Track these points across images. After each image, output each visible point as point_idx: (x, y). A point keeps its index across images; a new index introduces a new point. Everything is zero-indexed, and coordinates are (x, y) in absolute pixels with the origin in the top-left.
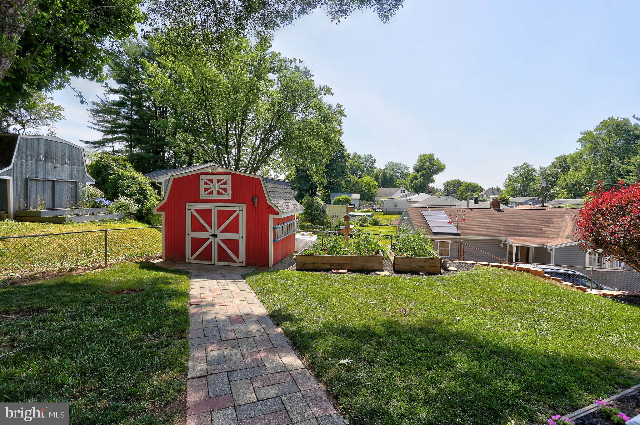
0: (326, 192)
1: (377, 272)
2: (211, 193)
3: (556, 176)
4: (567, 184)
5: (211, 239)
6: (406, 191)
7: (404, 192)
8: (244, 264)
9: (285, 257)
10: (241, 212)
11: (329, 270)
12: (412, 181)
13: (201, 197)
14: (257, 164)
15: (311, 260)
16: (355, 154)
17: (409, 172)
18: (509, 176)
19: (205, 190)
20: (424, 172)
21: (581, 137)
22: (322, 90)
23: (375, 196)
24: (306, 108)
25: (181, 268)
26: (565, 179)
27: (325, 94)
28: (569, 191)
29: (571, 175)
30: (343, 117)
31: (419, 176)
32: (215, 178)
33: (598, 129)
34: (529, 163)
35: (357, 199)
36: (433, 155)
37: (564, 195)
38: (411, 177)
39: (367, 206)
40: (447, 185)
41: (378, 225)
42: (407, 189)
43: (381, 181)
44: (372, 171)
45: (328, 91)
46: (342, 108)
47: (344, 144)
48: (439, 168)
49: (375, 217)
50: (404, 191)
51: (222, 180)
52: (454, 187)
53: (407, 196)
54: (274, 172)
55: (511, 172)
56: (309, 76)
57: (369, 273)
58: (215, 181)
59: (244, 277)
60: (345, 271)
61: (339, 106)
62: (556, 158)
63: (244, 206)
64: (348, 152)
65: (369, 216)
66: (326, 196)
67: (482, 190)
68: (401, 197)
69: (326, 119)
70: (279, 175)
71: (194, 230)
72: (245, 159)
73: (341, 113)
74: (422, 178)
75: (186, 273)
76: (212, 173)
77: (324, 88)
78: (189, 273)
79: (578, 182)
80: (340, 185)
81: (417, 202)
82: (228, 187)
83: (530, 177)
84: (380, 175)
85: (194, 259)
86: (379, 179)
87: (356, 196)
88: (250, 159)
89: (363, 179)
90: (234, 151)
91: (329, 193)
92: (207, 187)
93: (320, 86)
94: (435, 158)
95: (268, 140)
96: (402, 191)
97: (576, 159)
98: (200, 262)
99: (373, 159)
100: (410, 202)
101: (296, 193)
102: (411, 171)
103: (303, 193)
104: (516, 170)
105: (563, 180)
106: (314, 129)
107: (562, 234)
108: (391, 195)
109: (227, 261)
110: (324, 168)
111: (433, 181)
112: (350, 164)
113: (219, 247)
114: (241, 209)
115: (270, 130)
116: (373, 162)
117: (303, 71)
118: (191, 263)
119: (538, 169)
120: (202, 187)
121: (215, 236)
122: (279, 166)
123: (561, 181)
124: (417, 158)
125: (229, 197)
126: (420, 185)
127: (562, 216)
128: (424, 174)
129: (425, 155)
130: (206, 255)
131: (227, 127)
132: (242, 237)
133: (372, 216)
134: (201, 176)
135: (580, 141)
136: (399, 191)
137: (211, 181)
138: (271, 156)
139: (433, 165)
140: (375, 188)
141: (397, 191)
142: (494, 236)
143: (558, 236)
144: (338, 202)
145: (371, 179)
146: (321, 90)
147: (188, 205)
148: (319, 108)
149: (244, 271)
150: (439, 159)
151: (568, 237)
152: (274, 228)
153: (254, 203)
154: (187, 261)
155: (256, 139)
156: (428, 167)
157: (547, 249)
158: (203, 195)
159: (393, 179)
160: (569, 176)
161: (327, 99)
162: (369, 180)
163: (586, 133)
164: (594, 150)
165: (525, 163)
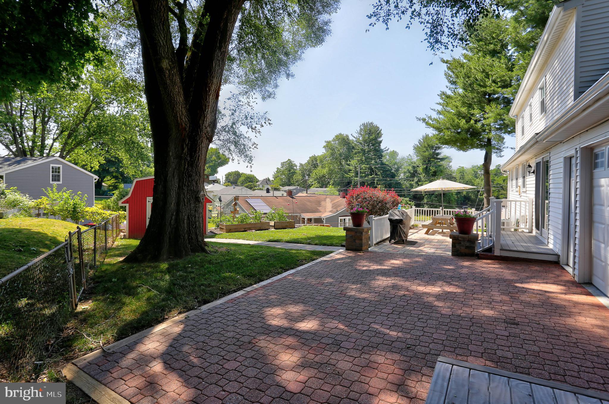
3: (310, 171)
4: (317, 177)
11: (245, 231)
18: (278, 168)
20: (211, 164)
21: (325, 144)
26: (315, 173)
28: (319, 182)
29: (319, 170)
33: (334, 140)
37: (316, 185)
40: (228, 175)
48: (224, 161)
52: (234, 177)
55: (279, 166)
60: (254, 231)
62: (310, 158)
67: (257, 181)
74: (209, 170)
79: (324, 176)
83: (292, 171)
94: (221, 152)
97: (322, 159)
104: (283, 164)
105: (314, 174)
107: (327, 210)
111: (217, 172)
119: (298, 165)
123: (313, 175)
127: (325, 200)
128: (211, 166)
135: (324, 147)
139: (219, 157)
143: (325, 211)
147: (148, 199)
151: (330, 211)
156: (215, 160)
157: (321, 219)
163: (328, 142)
164: (332, 154)
165: (289, 160)
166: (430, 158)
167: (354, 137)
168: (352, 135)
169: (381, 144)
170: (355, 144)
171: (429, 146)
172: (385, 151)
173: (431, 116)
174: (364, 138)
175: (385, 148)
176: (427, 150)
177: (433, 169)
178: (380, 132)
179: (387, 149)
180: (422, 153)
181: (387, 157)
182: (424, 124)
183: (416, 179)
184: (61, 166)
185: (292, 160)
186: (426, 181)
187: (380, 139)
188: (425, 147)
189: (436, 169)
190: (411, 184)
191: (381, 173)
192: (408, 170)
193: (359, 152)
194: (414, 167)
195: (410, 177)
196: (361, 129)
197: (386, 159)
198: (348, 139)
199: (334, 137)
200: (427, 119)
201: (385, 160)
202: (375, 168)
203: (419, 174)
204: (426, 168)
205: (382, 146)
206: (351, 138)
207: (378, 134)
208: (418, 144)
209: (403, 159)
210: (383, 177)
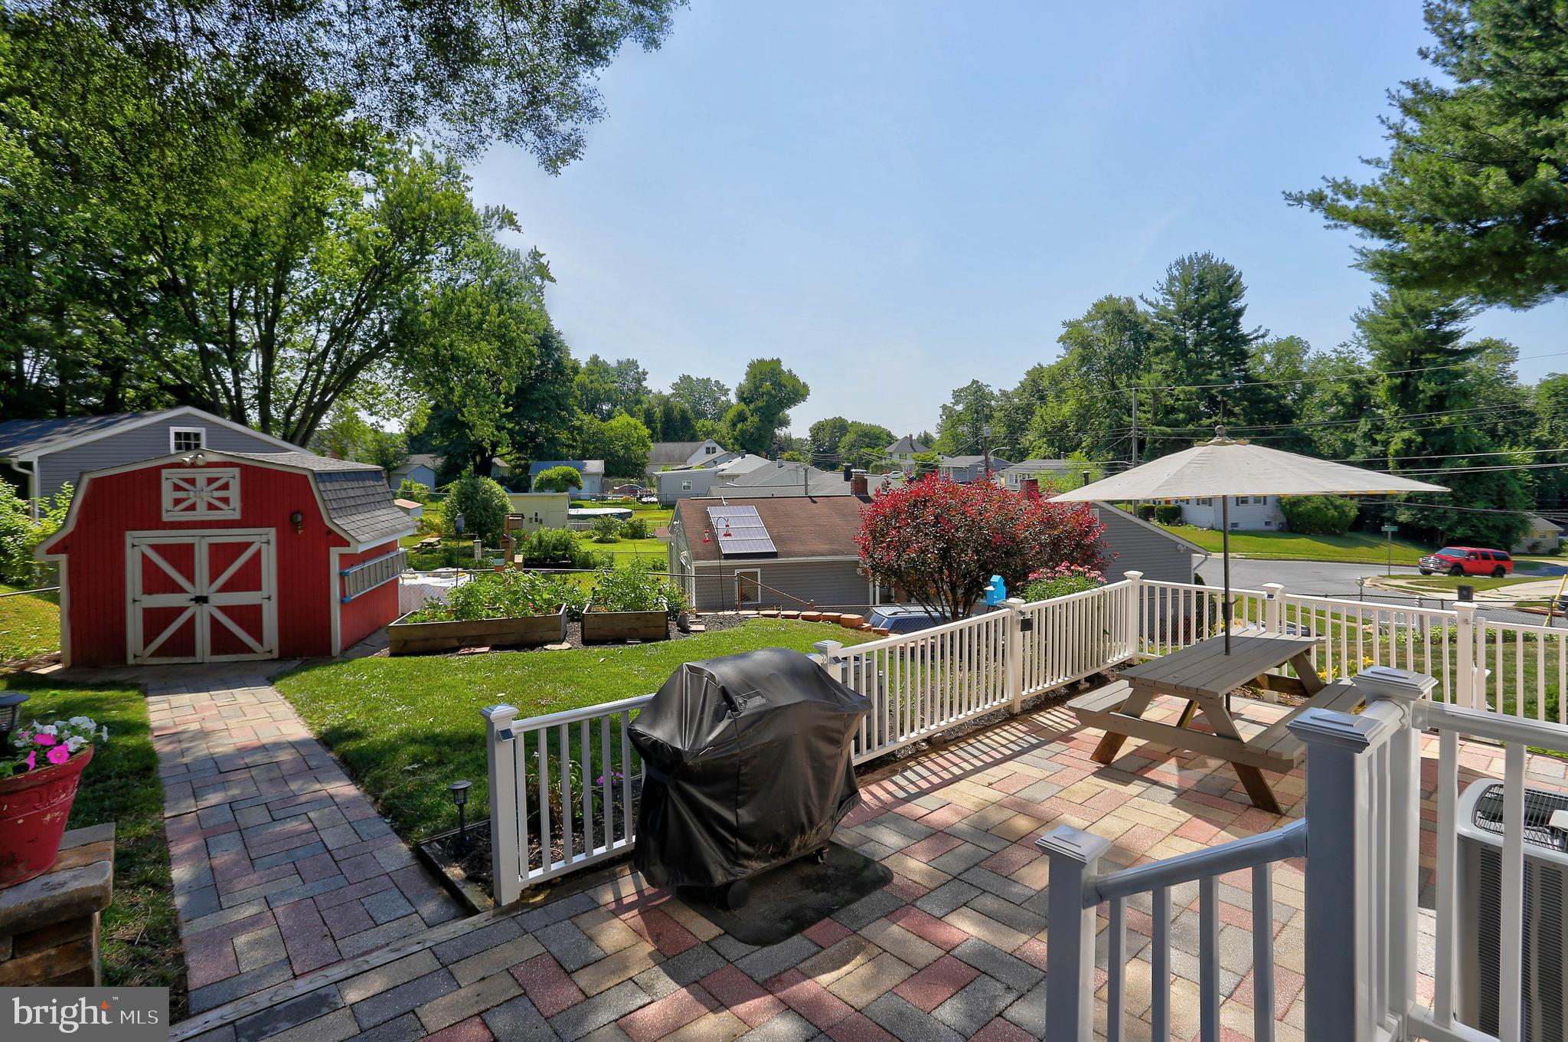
0: (518, 459)
1: (548, 647)
2: (192, 508)
3: (1028, 411)
4: (1046, 428)
5: (194, 608)
6: (719, 449)
7: (714, 452)
8: (276, 654)
9: (374, 632)
10: (264, 546)
11: (454, 650)
12: (734, 425)
13: (166, 517)
14: (324, 393)
15: (421, 634)
16: (595, 360)
17: (729, 401)
18: (945, 408)
19: (177, 502)
20: (760, 404)
21: (1063, 331)
22: (493, 216)
23: (643, 465)
24: (452, 260)
25: (118, 677)
26: (1042, 417)
27: (500, 228)
28: (1051, 443)
29: (1053, 408)
30: (546, 282)
31: (748, 414)
32: (201, 475)
33: (1090, 317)
34: (983, 380)
35: (596, 474)
36: (779, 361)
37: (1042, 450)
38: (731, 414)
39: (621, 491)
40: (817, 430)
41: (642, 537)
42: (719, 443)
43: (659, 425)
44: (638, 402)
45: (508, 219)
46: (544, 260)
47: (562, 337)
48: (796, 393)
49: (636, 517)
50: (714, 448)
51: (217, 479)
52: (832, 435)
53: (715, 462)
54: (371, 415)
55: (949, 401)
56: (460, 178)
57: (532, 649)
58: (201, 481)
59: (271, 681)
60: (486, 649)
61: (536, 255)
62: (1028, 373)
63: (271, 533)
64: (573, 357)
65: (620, 516)
66: (519, 466)
68: (705, 465)
69: (500, 289)
70: (383, 423)
71: (148, 590)
72: (290, 378)
73: (543, 272)
74: (756, 419)
75: (134, 686)
76: (193, 465)
77: (498, 213)
78: (140, 685)
79: (1064, 425)
80: (552, 441)
81: (737, 476)
82: (234, 493)
83: (984, 411)
84: (658, 412)
85: (152, 655)
86: (654, 422)
87: (595, 466)
88: (304, 381)
89: (613, 423)
90: (254, 362)
91: (525, 459)
92: (180, 495)
93: (487, 207)
94: (785, 368)
95: (351, 335)
96: (708, 449)
97: (1057, 376)
98: (165, 661)
99: (640, 370)
100: (722, 477)
101: (439, 462)
102: (733, 398)
103: (459, 461)
104: (958, 395)
105: (1038, 419)
106: (469, 314)
108: (683, 459)
109: (235, 652)
110: (503, 406)
111: (785, 423)
112: (582, 387)
113: (215, 623)
114: (264, 542)
115: (358, 311)
116: (641, 377)
117: (443, 163)
118: (143, 665)
119: (998, 395)
120: (167, 495)
121: (202, 600)
122: (382, 398)
123: (1036, 422)
124: (746, 369)
125: (236, 515)
126: (752, 434)
128: (761, 408)
129: (762, 362)
130: (183, 643)
131: (231, 299)
132: (269, 598)
133: (630, 515)
134: (165, 473)
135: (1061, 339)
136: (704, 450)
137: (192, 482)
138: (363, 375)
139: (778, 385)
140: (645, 445)
141: (697, 449)
142: (843, 554)
144: (547, 484)
145: (633, 421)
146: (489, 215)
147: (130, 537)
148: (488, 259)
149: (275, 668)
150: (794, 372)
152: (342, 576)
153: (294, 525)
154: (131, 661)
155: (319, 331)
156: (769, 393)
158: (170, 512)
159: (689, 420)
160: (1049, 409)
161: (506, 239)
162: (628, 424)
163: (1071, 325)
164: (1084, 360)
165: (974, 382)
166: (1422, 353)
167: (1151, 304)
168: (1141, 297)
169: (1241, 320)
170: (1154, 324)
171: (1411, 310)
172: (1256, 338)
173: (1347, 182)
174: (1180, 304)
175: (1256, 331)
176: (1405, 325)
177: (1428, 388)
178: (1237, 282)
179: (1261, 333)
180: (1384, 337)
181: (1268, 358)
182: (1319, 216)
183: (1364, 425)
184: (202, 431)
185: (983, 381)
186: (1403, 428)
187: (1236, 305)
188: (1396, 316)
189: (1441, 388)
190: (1346, 441)
191: (1243, 410)
192: (1336, 394)
193: (1167, 349)
194: (1356, 385)
195: (1343, 418)
196: (1172, 279)
197: (1262, 365)
198: (1131, 312)
199: (1090, 307)
200: (1328, 192)
201: (1261, 369)
202: (1224, 393)
203: (1378, 408)
204: (1404, 386)
205: (1246, 326)
206: (1141, 307)
207: (1230, 289)
208: (1372, 308)
209: (1322, 359)
210: (1251, 422)
